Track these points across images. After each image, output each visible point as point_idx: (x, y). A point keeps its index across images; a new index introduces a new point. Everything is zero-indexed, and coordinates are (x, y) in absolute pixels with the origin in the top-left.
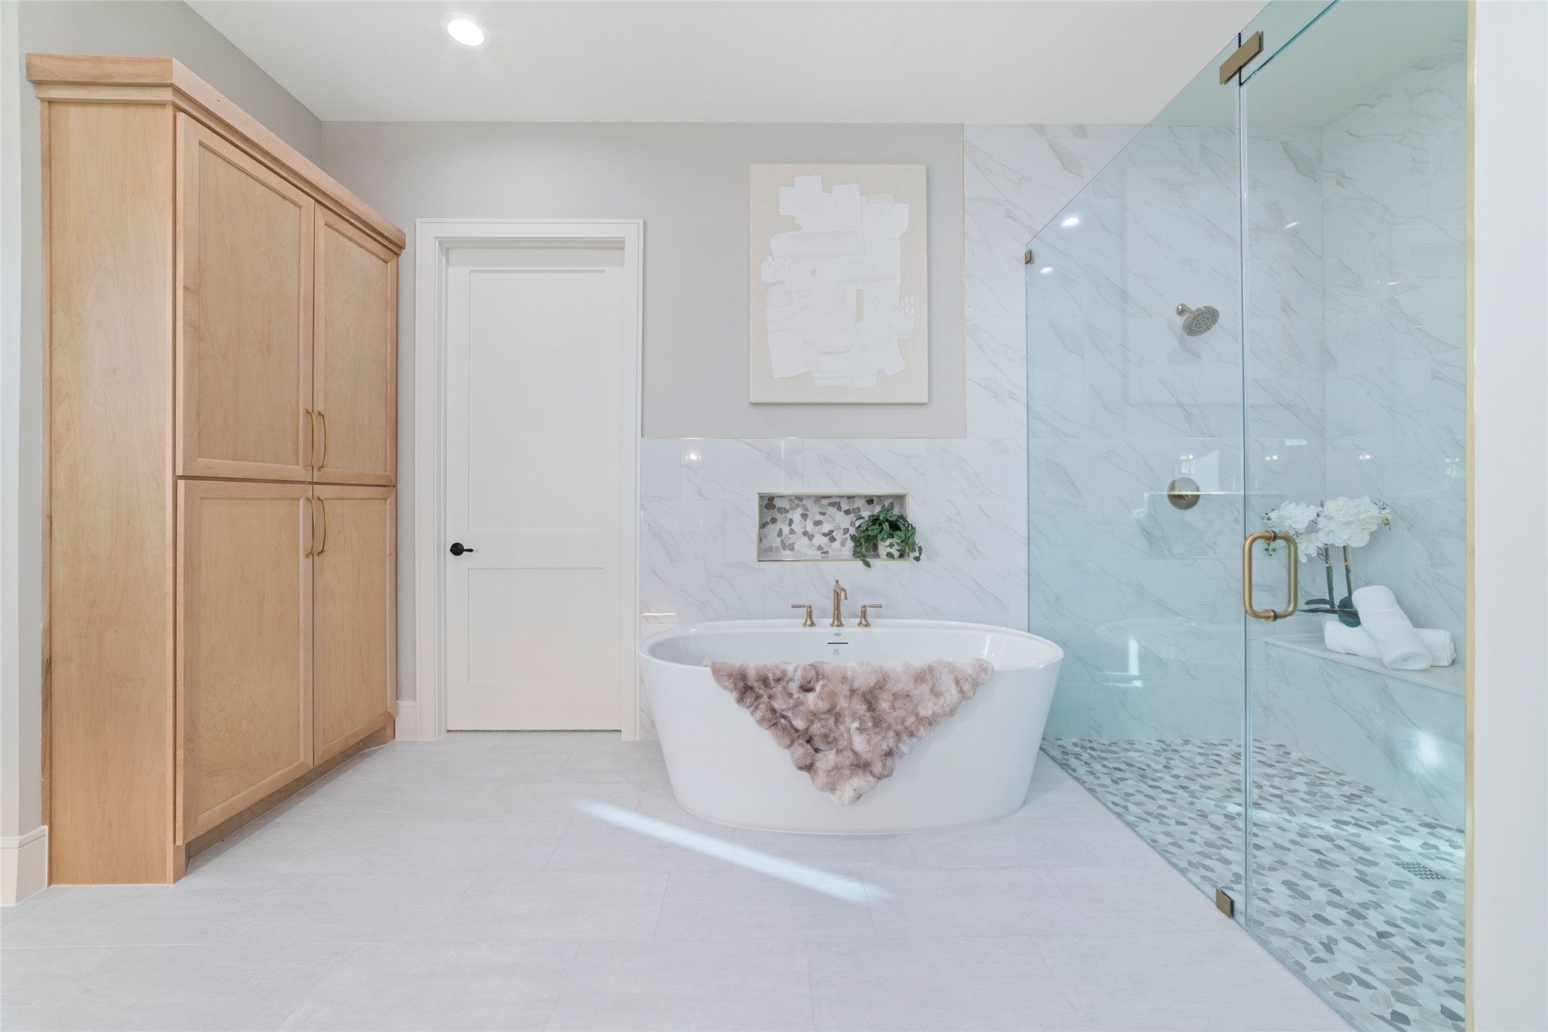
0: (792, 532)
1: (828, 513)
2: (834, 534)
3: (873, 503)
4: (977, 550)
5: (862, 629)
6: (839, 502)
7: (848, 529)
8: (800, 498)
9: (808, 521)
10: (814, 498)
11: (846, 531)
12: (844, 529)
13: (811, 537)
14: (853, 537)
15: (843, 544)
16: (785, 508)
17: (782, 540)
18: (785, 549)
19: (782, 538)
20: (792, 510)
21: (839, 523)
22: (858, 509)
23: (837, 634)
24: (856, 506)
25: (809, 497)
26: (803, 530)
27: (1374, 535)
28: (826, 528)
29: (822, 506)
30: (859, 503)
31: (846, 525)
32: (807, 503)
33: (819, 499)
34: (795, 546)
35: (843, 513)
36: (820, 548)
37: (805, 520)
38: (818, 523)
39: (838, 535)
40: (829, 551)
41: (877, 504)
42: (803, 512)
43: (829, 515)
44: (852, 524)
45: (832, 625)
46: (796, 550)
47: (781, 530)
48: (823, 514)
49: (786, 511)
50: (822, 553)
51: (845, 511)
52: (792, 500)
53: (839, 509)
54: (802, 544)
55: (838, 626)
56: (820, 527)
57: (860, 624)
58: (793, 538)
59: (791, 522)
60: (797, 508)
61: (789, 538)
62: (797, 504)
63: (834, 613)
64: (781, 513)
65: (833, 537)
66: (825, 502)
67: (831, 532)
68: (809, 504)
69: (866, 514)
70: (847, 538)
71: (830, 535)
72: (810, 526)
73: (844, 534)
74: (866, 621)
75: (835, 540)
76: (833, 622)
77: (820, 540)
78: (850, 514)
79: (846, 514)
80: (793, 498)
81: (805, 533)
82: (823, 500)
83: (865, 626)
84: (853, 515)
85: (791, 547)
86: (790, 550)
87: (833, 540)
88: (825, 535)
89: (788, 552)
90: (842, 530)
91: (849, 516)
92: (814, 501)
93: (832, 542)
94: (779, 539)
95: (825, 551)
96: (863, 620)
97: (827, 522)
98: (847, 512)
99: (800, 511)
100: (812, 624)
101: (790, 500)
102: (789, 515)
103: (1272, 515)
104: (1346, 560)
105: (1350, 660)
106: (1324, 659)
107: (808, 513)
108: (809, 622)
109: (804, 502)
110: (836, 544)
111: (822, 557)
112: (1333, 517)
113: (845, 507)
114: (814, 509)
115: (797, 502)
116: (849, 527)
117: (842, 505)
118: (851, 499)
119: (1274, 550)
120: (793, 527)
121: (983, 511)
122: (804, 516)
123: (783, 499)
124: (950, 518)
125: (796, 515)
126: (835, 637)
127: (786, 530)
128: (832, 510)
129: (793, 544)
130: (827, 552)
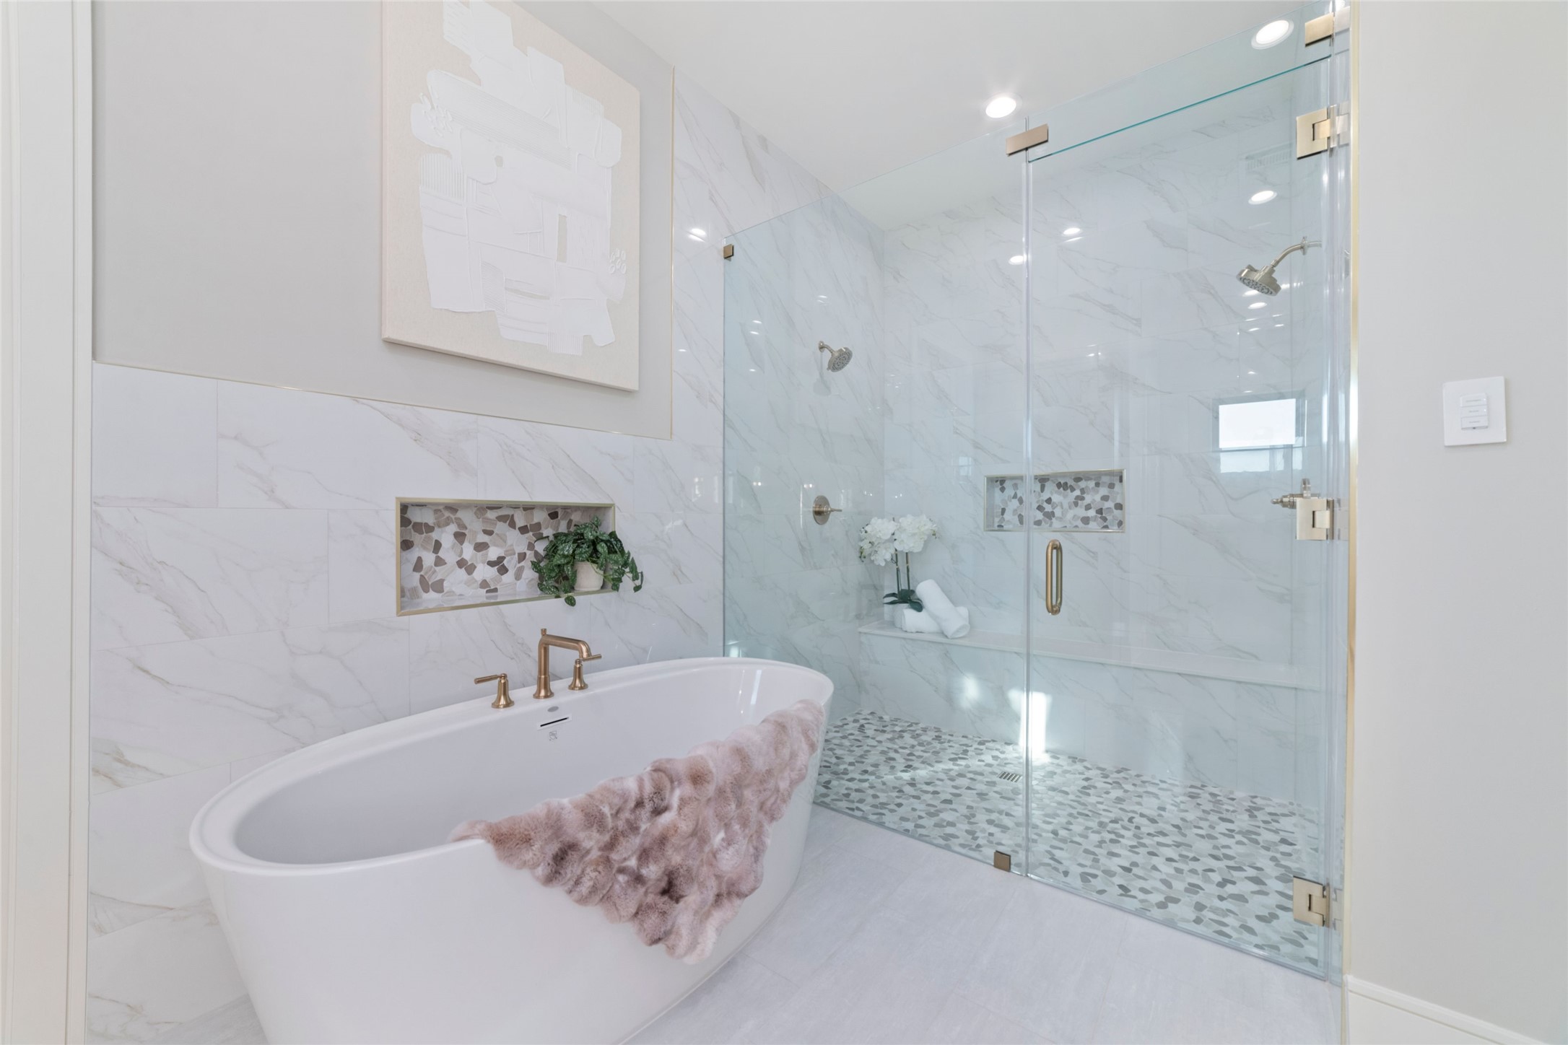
0: (439, 562)
1: (496, 531)
2: (505, 562)
3: (557, 517)
4: (682, 572)
5: (578, 695)
6: (513, 515)
7: (525, 554)
8: (452, 508)
9: (466, 544)
10: (475, 509)
11: (522, 557)
12: (519, 554)
13: (470, 569)
14: (535, 566)
15: (518, 576)
16: (426, 525)
17: (421, 576)
18: (427, 591)
19: (422, 573)
20: (439, 527)
21: (512, 545)
22: (538, 526)
23: (553, 709)
24: (536, 521)
25: (467, 505)
26: (459, 559)
27: (926, 543)
28: (493, 553)
29: (487, 520)
30: (540, 517)
31: (521, 547)
32: (463, 515)
33: (483, 508)
34: (445, 584)
35: (517, 532)
36: (484, 584)
37: (462, 543)
38: (480, 547)
39: (510, 563)
40: (498, 587)
41: (562, 519)
42: (458, 530)
43: (497, 534)
44: (531, 546)
45: (537, 696)
46: (445, 591)
47: (420, 559)
48: (489, 533)
49: (430, 529)
50: (487, 592)
51: (520, 529)
52: (440, 511)
53: (512, 525)
54: (455, 580)
55: (546, 697)
56: (484, 552)
57: (573, 687)
58: (440, 572)
59: (437, 546)
60: (448, 524)
61: (435, 571)
62: (448, 518)
63: (540, 678)
64: (421, 533)
65: (503, 565)
66: (491, 515)
67: (501, 559)
68: (466, 516)
69: (548, 532)
70: (523, 567)
71: (500, 565)
72: (468, 552)
73: (519, 563)
74: (581, 681)
75: (506, 571)
76: (539, 691)
77: (484, 572)
78: (528, 532)
79: (522, 533)
80: (441, 508)
81: (461, 563)
82: (489, 511)
83: (581, 688)
84: (531, 533)
85: (438, 587)
86: (435, 591)
87: (503, 570)
88: (491, 564)
89: (432, 595)
90: (516, 556)
91: (527, 535)
92: (475, 513)
93: (502, 574)
94: (417, 576)
95: (492, 588)
96: (578, 681)
97: (495, 545)
98: (524, 530)
99: (453, 528)
100: (509, 704)
101: (436, 511)
102: (435, 535)
103: (867, 528)
104: (907, 563)
105: (919, 636)
106: (904, 639)
107: (466, 532)
108: (503, 702)
109: (460, 514)
110: (508, 578)
111: (487, 598)
112: (905, 530)
113: (520, 521)
114: (474, 525)
115: (447, 514)
116: (526, 551)
117: (516, 519)
118: (529, 511)
119: (865, 557)
120: (441, 554)
121: (687, 527)
122: (460, 537)
123: (424, 510)
124: (656, 536)
125: (446, 536)
126: (551, 713)
127: (429, 559)
128: (501, 527)
129: (442, 581)
130: (495, 590)
